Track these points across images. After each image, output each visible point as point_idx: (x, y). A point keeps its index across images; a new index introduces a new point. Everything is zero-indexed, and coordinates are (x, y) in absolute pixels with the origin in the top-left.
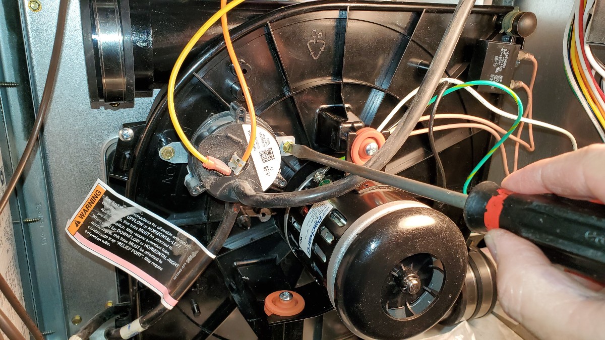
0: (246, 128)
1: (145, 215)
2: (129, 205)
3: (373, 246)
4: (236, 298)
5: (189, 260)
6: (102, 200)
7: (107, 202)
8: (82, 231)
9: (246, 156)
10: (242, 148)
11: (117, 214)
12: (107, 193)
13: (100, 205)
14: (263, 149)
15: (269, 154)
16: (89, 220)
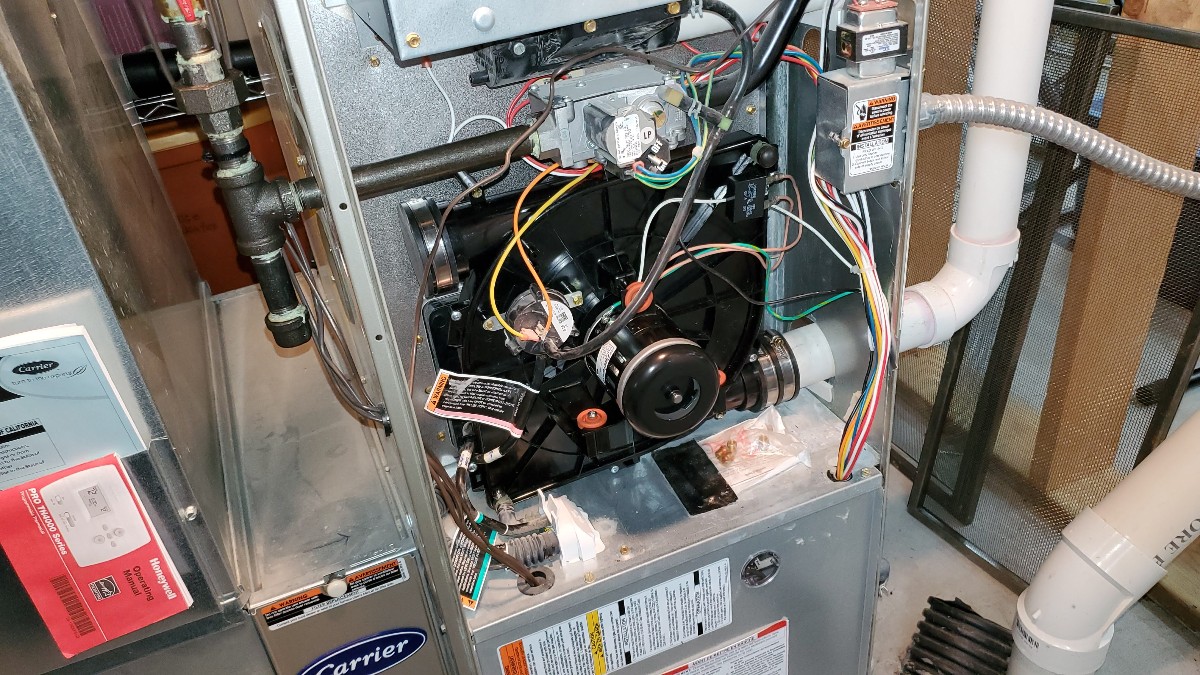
0: (544, 303)
1: (480, 380)
2: (467, 379)
3: (652, 369)
4: (556, 418)
5: (521, 399)
6: (448, 382)
7: (452, 382)
8: (439, 406)
9: (548, 324)
10: (544, 319)
11: (461, 387)
12: (451, 377)
13: (447, 386)
14: (558, 314)
15: (564, 316)
16: (442, 398)
